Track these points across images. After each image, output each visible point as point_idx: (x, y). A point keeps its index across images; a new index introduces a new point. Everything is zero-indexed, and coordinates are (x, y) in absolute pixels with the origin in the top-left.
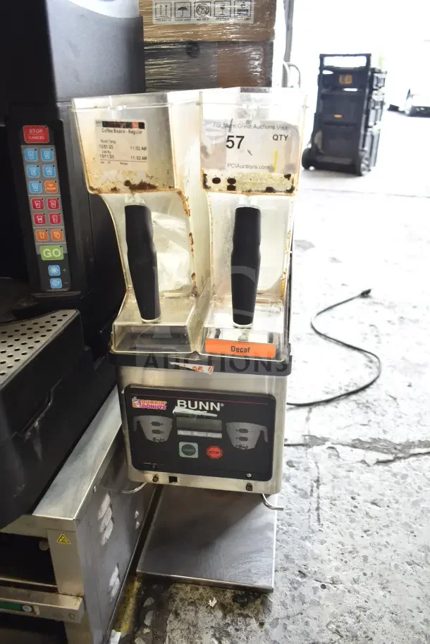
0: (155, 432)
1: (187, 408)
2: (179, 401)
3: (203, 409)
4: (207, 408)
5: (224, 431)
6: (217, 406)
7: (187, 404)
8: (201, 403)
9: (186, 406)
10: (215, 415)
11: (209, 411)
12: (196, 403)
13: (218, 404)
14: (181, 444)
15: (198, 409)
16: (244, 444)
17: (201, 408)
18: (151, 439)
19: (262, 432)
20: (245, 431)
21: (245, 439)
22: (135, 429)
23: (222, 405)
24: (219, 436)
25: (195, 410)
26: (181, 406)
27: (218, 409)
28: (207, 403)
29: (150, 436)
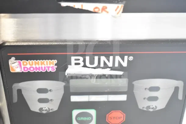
0: (41, 101)
1: (85, 66)
2: (73, 58)
3: (106, 66)
4: (110, 64)
5: (130, 92)
6: (123, 60)
7: (84, 61)
8: (103, 58)
9: (82, 64)
10: (120, 73)
11: (113, 69)
12: (96, 58)
13: (126, 57)
14: (75, 113)
15: (98, 67)
16: (153, 104)
17: (102, 65)
18: (37, 110)
19: (177, 89)
20: (157, 89)
21: (155, 99)
22: (15, 99)
23: (131, 58)
24: (123, 98)
25: (94, 68)
26: (76, 64)
27: (125, 64)
28: (111, 58)
29: (35, 107)
